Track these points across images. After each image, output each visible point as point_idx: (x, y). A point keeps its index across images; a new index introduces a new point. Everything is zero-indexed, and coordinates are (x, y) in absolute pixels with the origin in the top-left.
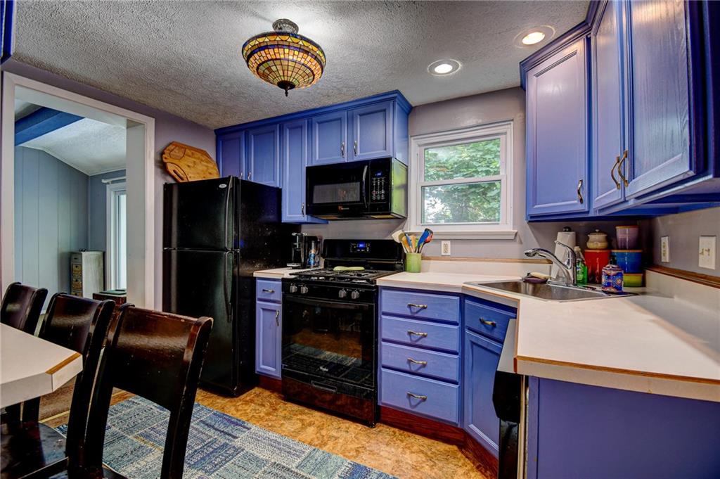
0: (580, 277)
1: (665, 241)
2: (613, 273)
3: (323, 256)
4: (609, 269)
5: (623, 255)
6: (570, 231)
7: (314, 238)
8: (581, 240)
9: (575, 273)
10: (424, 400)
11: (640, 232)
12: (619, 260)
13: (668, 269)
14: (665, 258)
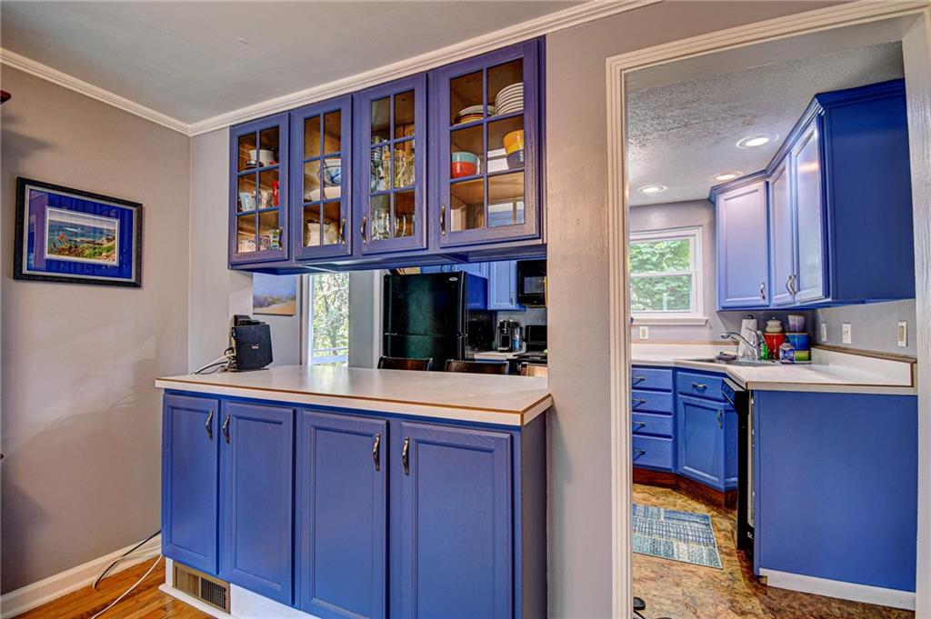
0: (763, 354)
1: (823, 326)
2: (788, 349)
3: (526, 340)
4: (785, 346)
5: (794, 337)
6: (752, 318)
7: (516, 324)
8: (761, 326)
9: (759, 351)
10: (643, 453)
11: (806, 320)
12: (792, 341)
13: (825, 346)
14: (824, 339)
